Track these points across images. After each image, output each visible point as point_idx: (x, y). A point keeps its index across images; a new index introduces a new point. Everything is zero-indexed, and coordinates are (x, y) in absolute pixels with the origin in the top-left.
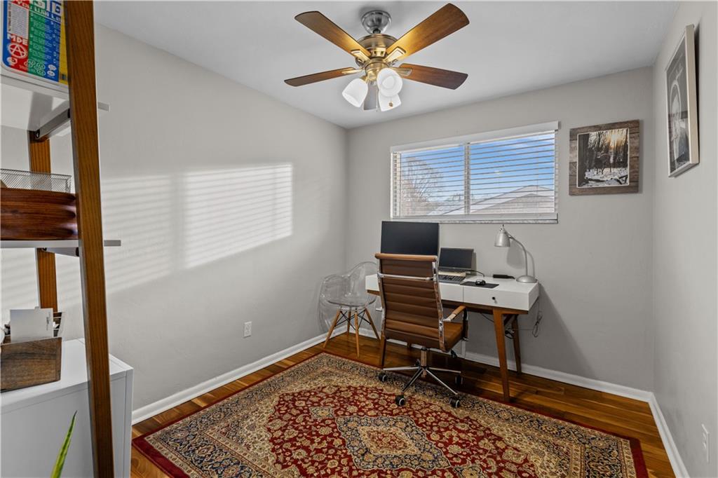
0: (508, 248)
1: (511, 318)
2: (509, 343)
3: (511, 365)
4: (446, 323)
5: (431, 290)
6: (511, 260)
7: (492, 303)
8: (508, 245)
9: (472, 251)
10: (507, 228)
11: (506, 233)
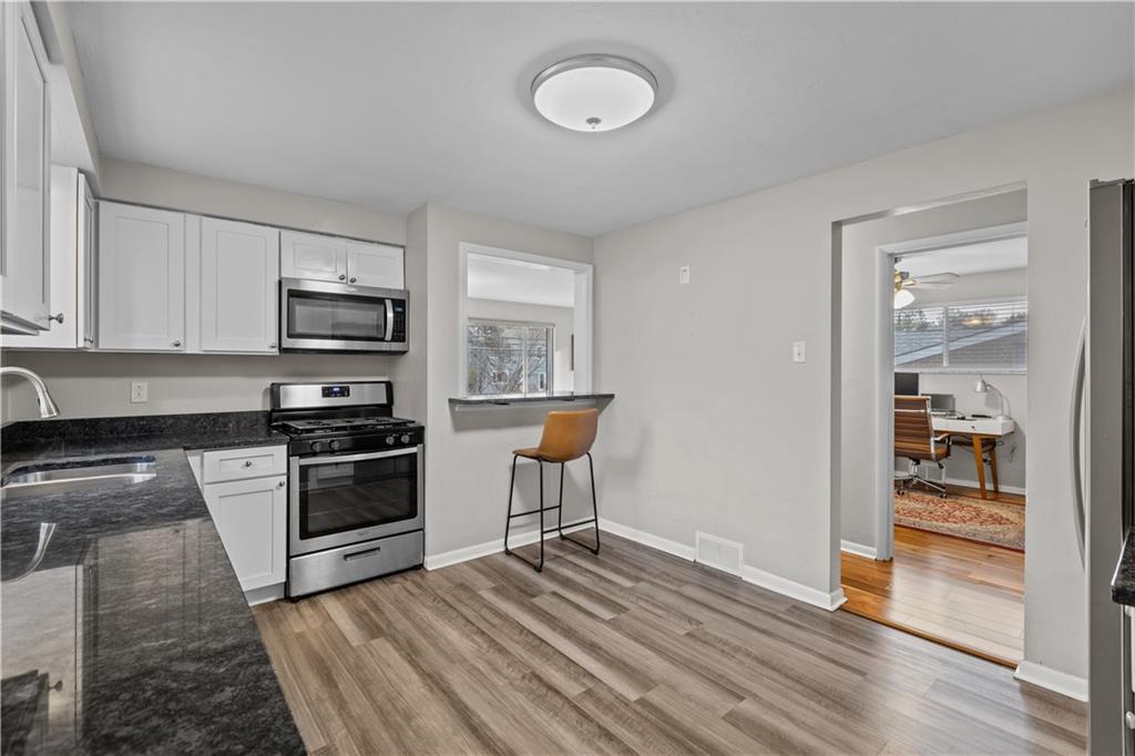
0: (985, 394)
1: (990, 443)
2: (987, 469)
3: (989, 486)
4: (936, 442)
5: (925, 420)
6: (988, 403)
7: (972, 431)
8: (986, 390)
9: (951, 396)
10: (984, 378)
11: (983, 382)
